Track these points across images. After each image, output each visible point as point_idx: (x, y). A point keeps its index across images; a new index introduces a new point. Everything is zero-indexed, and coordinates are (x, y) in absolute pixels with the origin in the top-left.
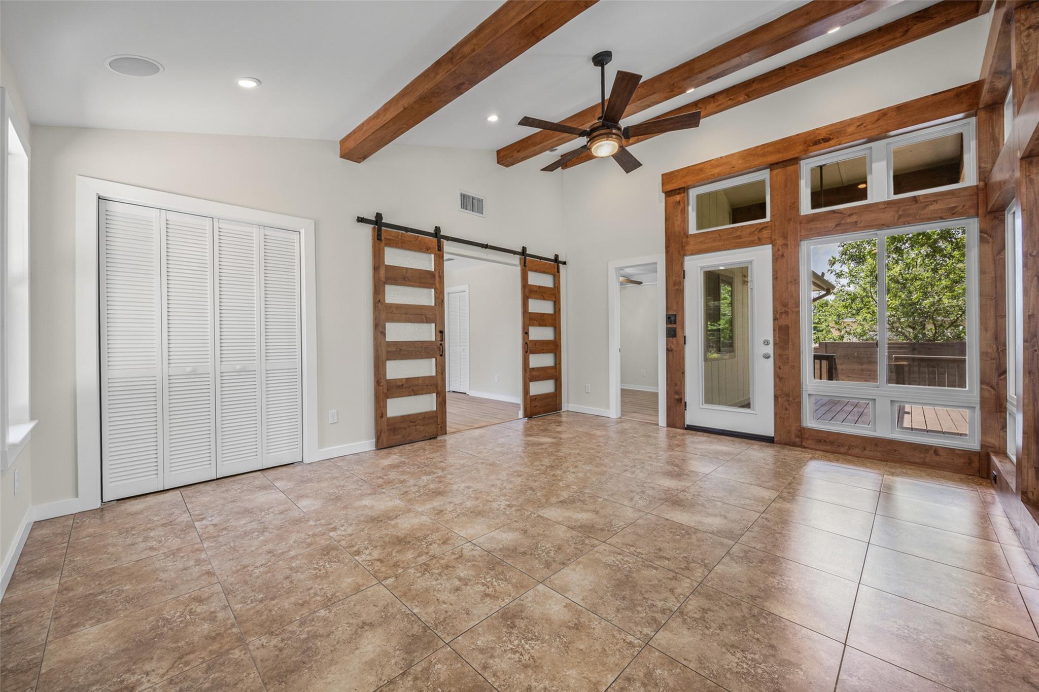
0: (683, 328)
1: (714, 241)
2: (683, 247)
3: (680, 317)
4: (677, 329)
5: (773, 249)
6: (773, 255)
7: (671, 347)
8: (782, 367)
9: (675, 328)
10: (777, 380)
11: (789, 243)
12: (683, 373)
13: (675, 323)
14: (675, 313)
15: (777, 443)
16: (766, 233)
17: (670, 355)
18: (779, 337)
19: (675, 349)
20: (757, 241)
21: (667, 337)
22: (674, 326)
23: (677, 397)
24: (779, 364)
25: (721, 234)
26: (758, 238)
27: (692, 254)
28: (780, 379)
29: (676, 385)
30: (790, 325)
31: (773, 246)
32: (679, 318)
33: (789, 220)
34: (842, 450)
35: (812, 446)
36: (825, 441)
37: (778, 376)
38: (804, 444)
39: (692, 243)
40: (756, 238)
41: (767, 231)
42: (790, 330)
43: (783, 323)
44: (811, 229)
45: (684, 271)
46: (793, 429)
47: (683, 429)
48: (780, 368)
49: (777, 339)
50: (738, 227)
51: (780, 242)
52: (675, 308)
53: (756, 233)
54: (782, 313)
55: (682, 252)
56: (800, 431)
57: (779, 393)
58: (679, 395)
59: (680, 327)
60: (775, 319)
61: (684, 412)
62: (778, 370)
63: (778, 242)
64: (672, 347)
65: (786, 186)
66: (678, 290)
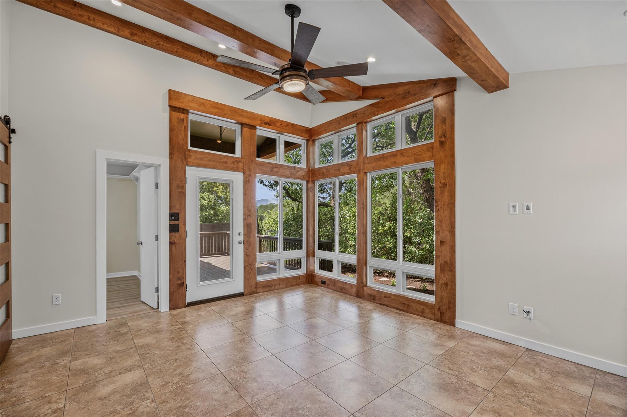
0: (185, 225)
1: (210, 160)
2: (186, 158)
3: (183, 215)
4: (180, 225)
5: (244, 176)
6: (244, 180)
7: (174, 240)
8: (248, 248)
9: (178, 225)
10: (246, 256)
11: (252, 174)
12: (185, 261)
13: (178, 220)
14: (178, 212)
15: (246, 295)
16: (241, 165)
17: (173, 248)
18: (247, 230)
19: (177, 242)
20: (236, 169)
21: (170, 232)
22: (177, 222)
23: (179, 282)
24: (247, 247)
25: (214, 157)
26: (237, 167)
27: (193, 166)
28: (247, 255)
29: (178, 272)
30: (252, 223)
31: (244, 173)
32: (181, 216)
33: (252, 161)
34: (273, 288)
35: (261, 291)
36: (266, 286)
37: (246, 254)
38: (258, 291)
39: (193, 157)
40: (236, 166)
41: (241, 164)
42: (252, 226)
43: (249, 222)
44: (261, 170)
45: (186, 177)
46: (253, 284)
47: (185, 307)
48: (247, 249)
49: (246, 231)
50: (225, 156)
51: (247, 173)
52: (178, 207)
53: (236, 163)
54: (248, 215)
55: (185, 162)
56: (256, 284)
57: (246, 264)
58: (181, 280)
59: (182, 223)
60: (244, 219)
61: (185, 293)
62: (246, 250)
63: (247, 172)
64: (176, 240)
65: (251, 140)
66: (181, 192)
